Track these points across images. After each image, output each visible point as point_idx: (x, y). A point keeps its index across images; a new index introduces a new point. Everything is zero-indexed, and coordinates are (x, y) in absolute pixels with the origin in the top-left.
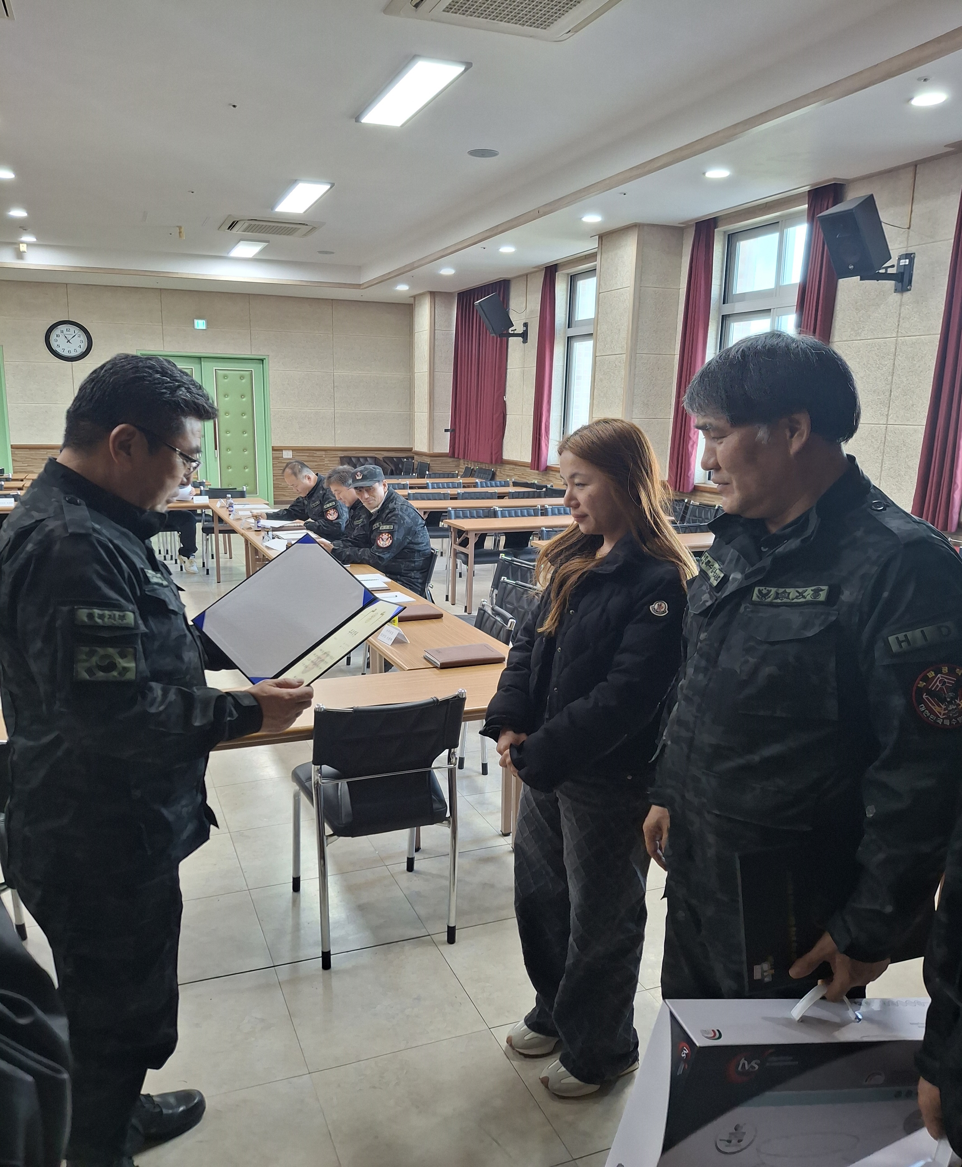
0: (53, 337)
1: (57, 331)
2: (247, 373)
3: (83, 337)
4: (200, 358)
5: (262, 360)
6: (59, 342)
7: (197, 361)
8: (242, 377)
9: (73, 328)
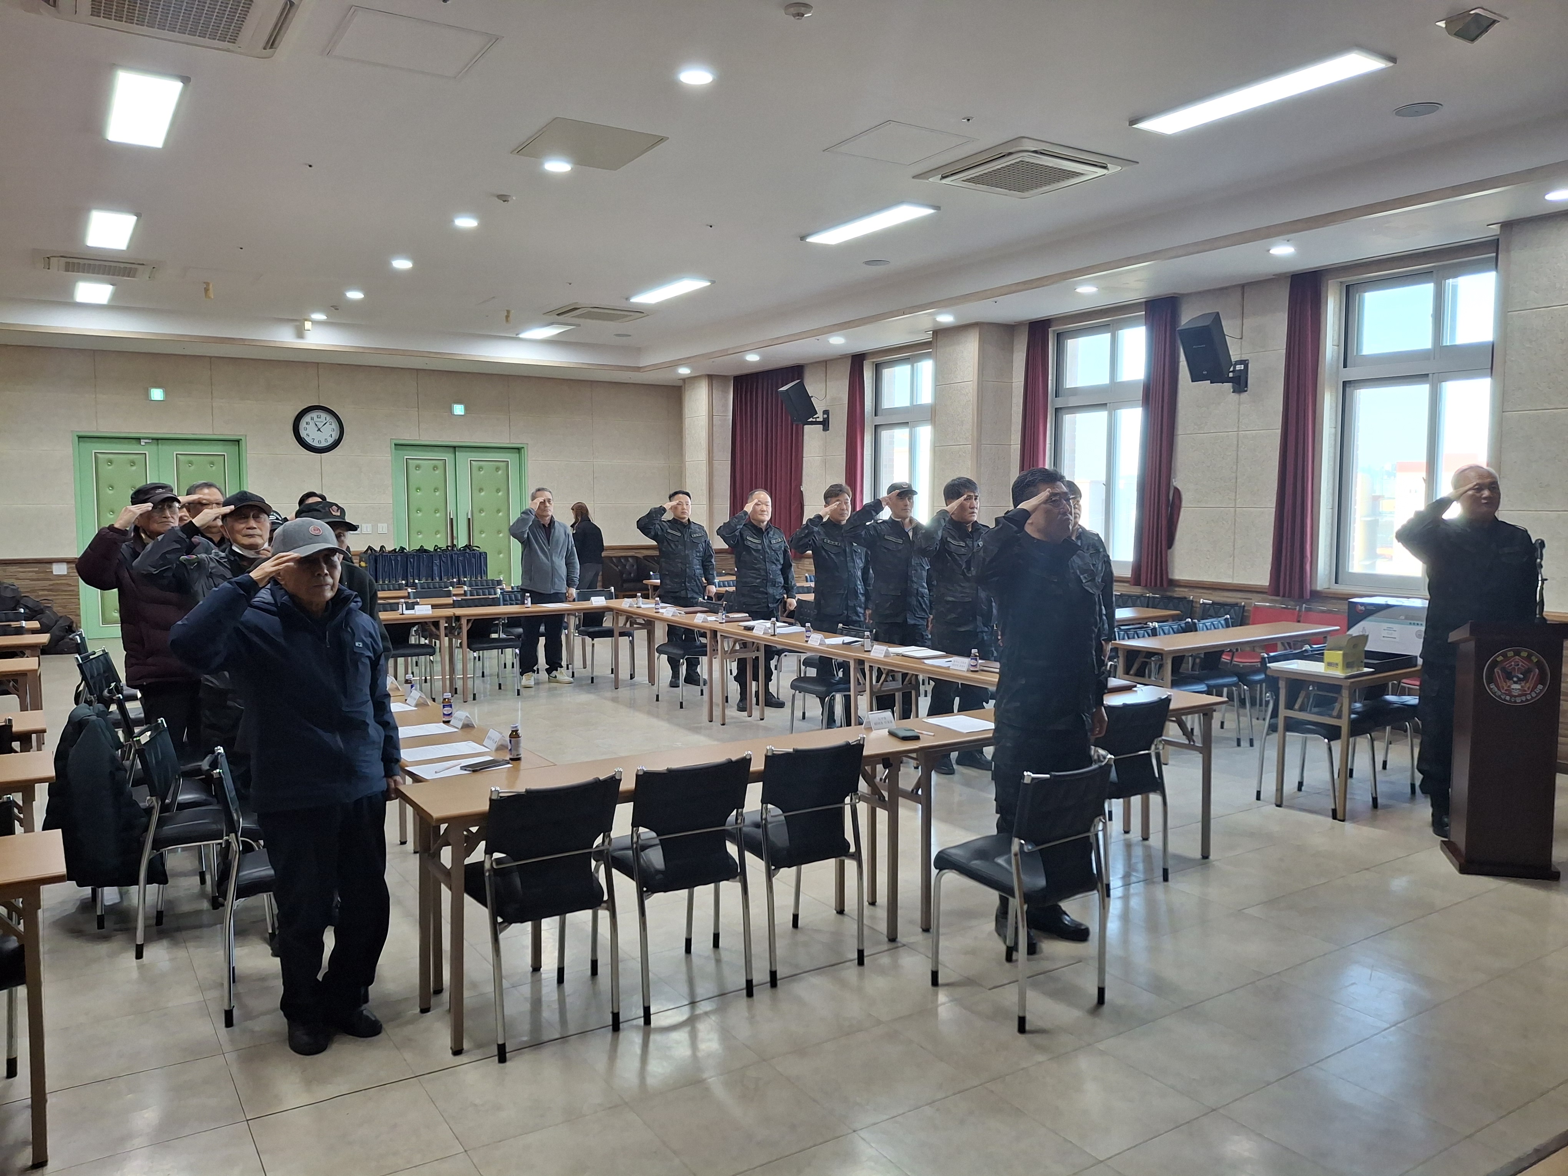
0: (303, 424)
1: (307, 418)
2: (504, 464)
3: (335, 425)
4: (455, 447)
5: (518, 450)
6: (309, 431)
7: (452, 449)
8: (498, 469)
9: (324, 415)
